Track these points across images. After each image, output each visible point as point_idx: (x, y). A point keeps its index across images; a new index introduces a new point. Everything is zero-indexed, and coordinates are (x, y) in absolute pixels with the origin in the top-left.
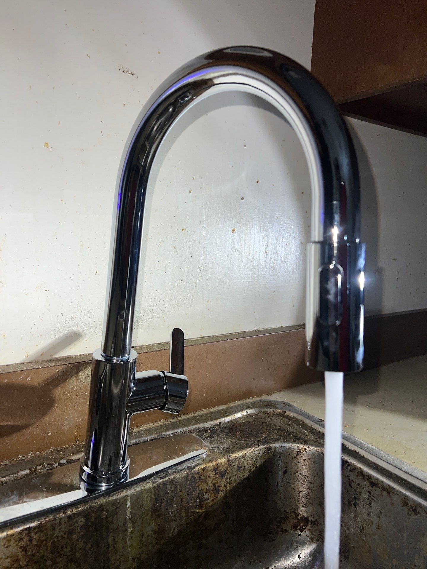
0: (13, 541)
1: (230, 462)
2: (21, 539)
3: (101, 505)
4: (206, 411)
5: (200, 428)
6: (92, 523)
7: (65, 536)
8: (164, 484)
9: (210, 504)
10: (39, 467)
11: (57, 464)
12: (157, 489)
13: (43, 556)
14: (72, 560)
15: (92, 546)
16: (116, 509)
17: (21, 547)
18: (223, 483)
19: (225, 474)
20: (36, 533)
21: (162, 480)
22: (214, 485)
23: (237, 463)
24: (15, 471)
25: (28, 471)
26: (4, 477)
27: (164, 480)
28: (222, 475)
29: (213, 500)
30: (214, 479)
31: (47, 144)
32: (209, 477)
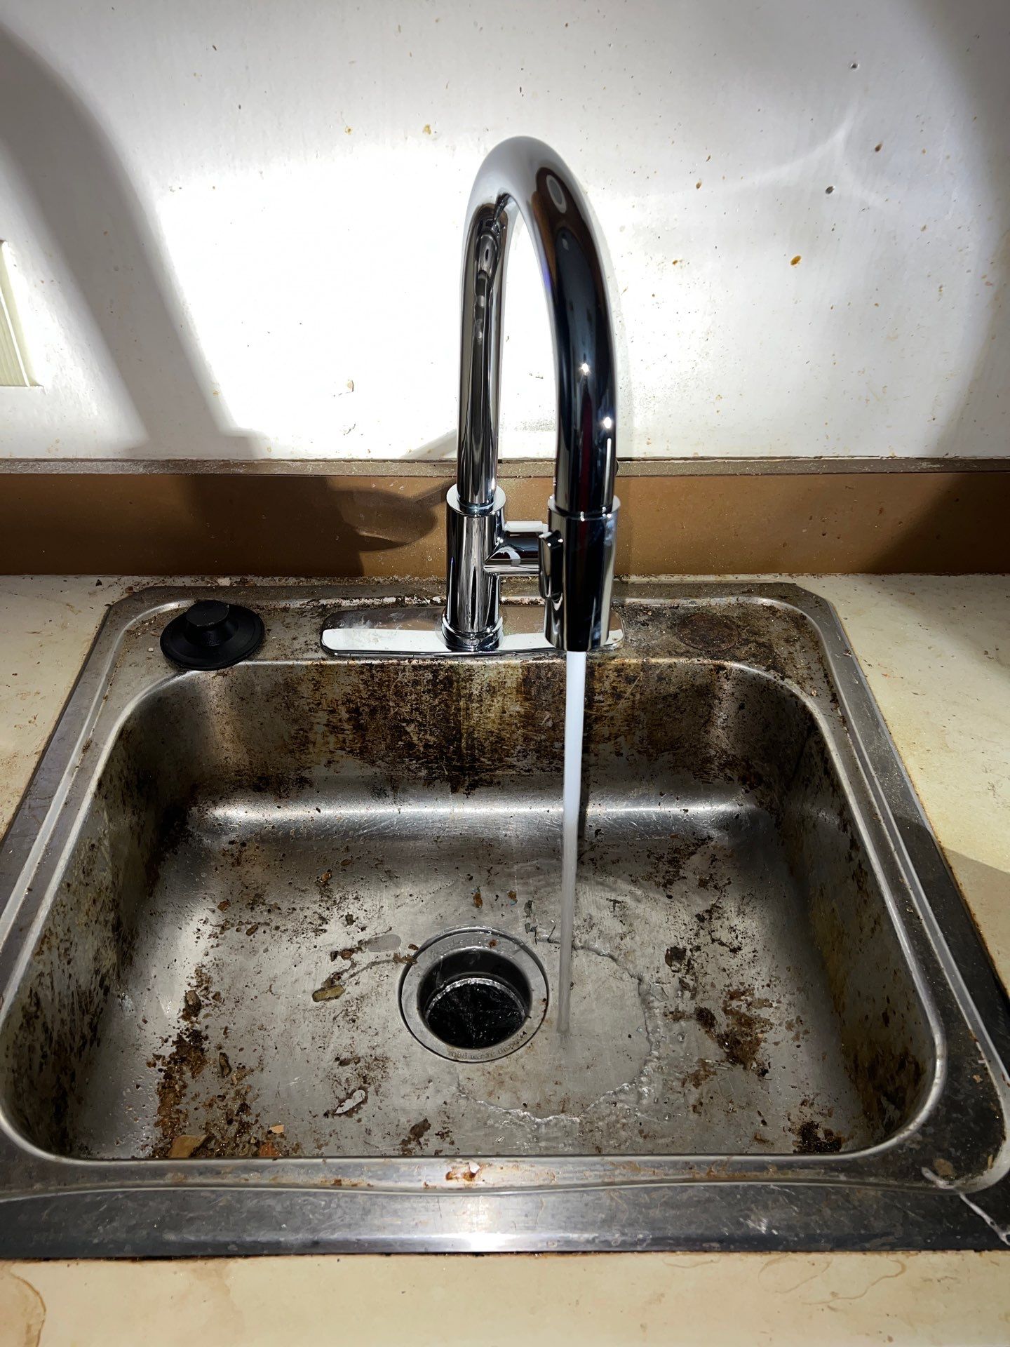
0: (354, 672)
1: (645, 668)
2: (362, 673)
3: (452, 667)
4: (676, 578)
5: (641, 605)
6: (440, 681)
7: (410, 684)
8: (537, 666)
9: (605, 709)
10: (406, 599)
11: (429, 601)
12: (528, 668)
13: (385, 696)
14: (417, 709)
15: (440, 703)
16: (470, 675)
17: (362, 680)
18: (630, 690)
19: (634, 681)
20: (378, 672)
21: (535, 662)
22: (614, 688)
23: (658, 672)
24: (381, 595)
25: (394, 600)
26: (368, 599)
27: (538, 662)
28: (629, 680)
29: (610, 705)
30: (614, 681)
31: (428, 127)
32: (607, 677)
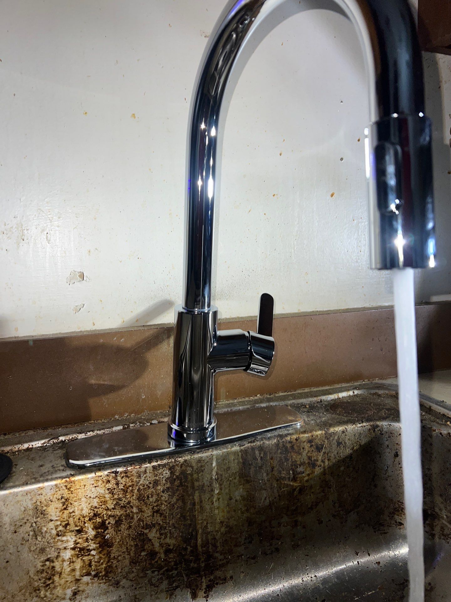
0: (101, 482)
1: (328, 436)
2: (109, 481)
3: (185, 461)
4: (307, 390)
5: (298, 404)
8: (253, 449)
9: (306, 479)
10: (131, 425)
11: (149, 424)
12: (245, 452)
13: (129, 503)
14: (157, 511)
16: (201, 466)
18: (320, 458)
19: (322, 448)
20: (123, 477)
21: (249, 444)
22: (309, 458)
23: (336, 438)
24: (110, 426)
25: (121, 427)
27: (252, 444)
28: (319, 448)
29: (309, 475)
30: (309, 451)
31: (134, 114)
32: (303, 448)
